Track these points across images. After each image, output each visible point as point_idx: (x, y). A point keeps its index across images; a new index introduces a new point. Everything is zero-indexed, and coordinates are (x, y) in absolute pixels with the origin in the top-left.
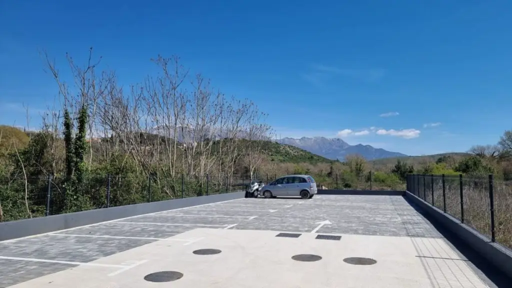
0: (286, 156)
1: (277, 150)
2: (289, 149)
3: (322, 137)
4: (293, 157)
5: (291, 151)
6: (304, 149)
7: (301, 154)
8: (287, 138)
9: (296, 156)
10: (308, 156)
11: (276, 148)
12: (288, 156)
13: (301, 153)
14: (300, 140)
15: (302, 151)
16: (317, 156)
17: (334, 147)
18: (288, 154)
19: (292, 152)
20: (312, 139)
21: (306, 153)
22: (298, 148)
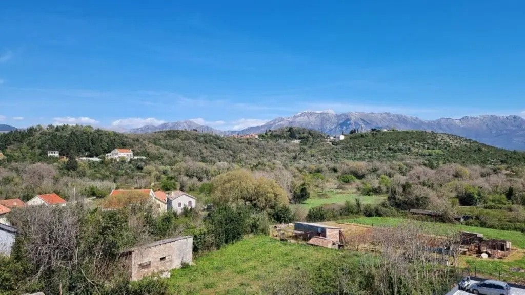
0: (445, 148)
1: (434, 141)
2: (448, 140)
3: (492, 116)
4: (454, 149)
5: (451, 142)
6: (468, 138)
7: (465, 146)
8: (443, 118)
9: (458, 148)
10: (474, 146)
11: (432, 139)
12: (448, 149)
13: (465, 143)
14: (460, 120)
15: (466, 140)
16: (486, 146)
17: (509, 127)
18: (448, 146)
19: (453, 143)
20: (477, 118)
21: (471, 143)
22: (460, 138)
